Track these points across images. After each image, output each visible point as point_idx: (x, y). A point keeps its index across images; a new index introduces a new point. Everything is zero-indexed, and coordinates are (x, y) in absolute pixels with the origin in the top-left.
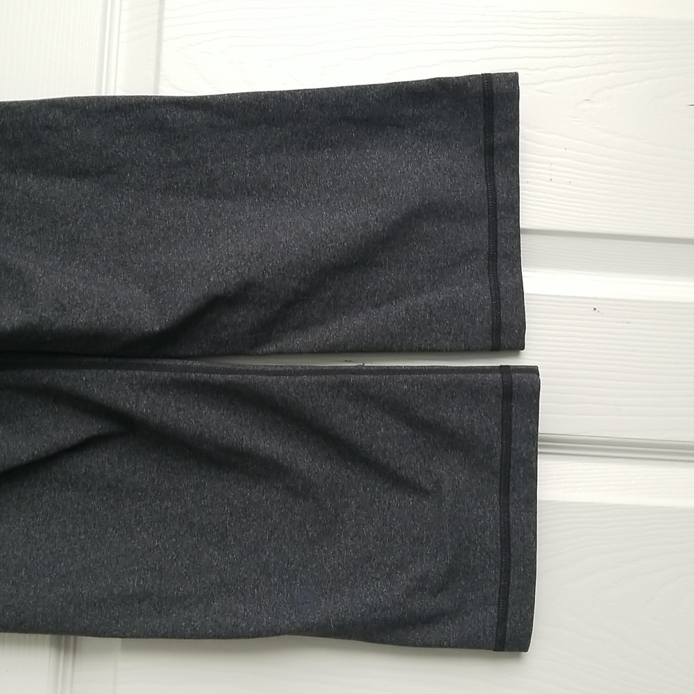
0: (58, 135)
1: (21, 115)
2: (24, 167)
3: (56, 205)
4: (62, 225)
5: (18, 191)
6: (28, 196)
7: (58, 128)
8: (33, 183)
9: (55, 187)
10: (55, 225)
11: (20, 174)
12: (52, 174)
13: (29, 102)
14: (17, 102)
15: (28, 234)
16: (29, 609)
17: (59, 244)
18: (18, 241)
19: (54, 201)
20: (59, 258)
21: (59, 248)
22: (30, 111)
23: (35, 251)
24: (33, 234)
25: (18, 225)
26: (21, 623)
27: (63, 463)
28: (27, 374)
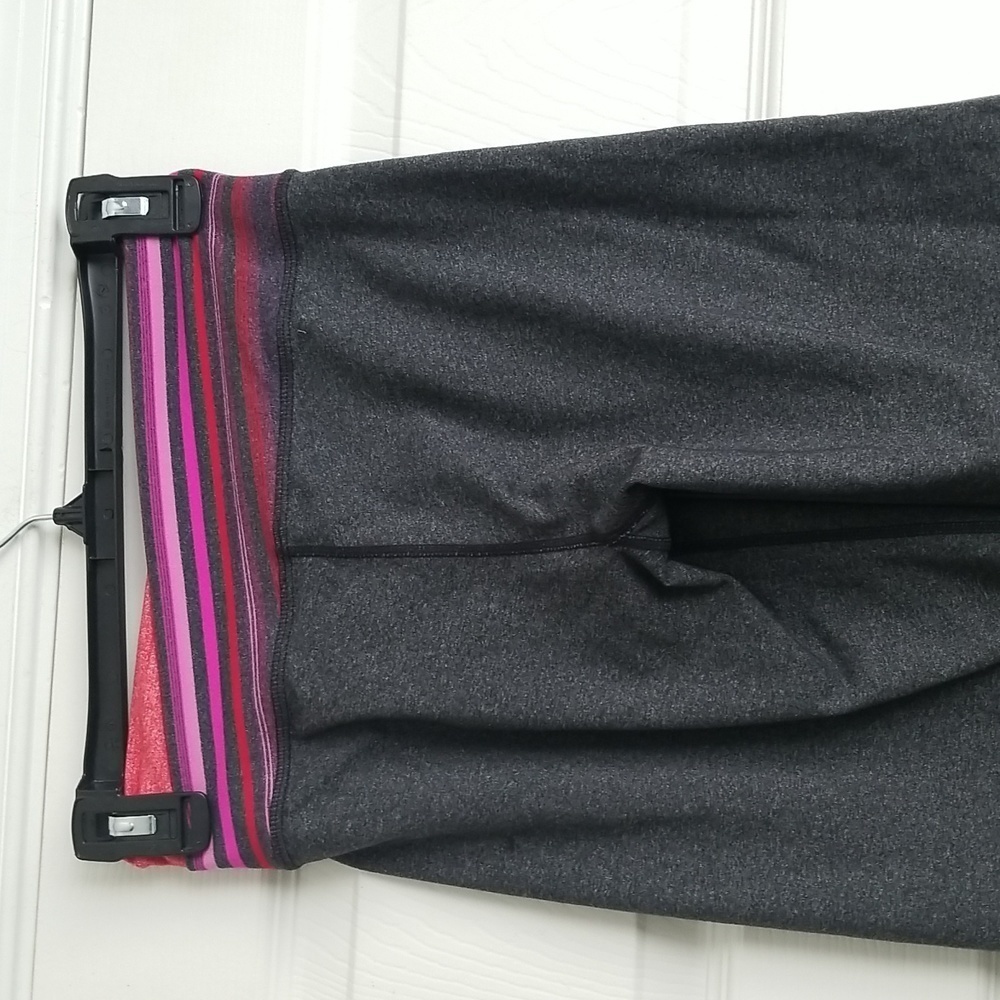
0: (990, 158)
1: (936, 127)
2: (928, 211)
3: (981, 271)
4: (991, 301)
5: (917, 250)
6: (934, 258)
7: (991, 146)
8: (940, 237)
9: (976, 241)
10: (980, 302)
11: (920, 224)
12: (972, 220)
13: (948, 107)
14: (929, 108)
15: (934, 319)
16: (969, 912)
17: (987, 333)
18: (920, 331)
19: (977, 263)
20: (989, 355)
21: (987, 339)
22: (951, 121)
23: (949, 345)
24: (944, 318)
25: (918, 306)
26: (957, 931)
27: (993, 682)
28: (953, 541)
